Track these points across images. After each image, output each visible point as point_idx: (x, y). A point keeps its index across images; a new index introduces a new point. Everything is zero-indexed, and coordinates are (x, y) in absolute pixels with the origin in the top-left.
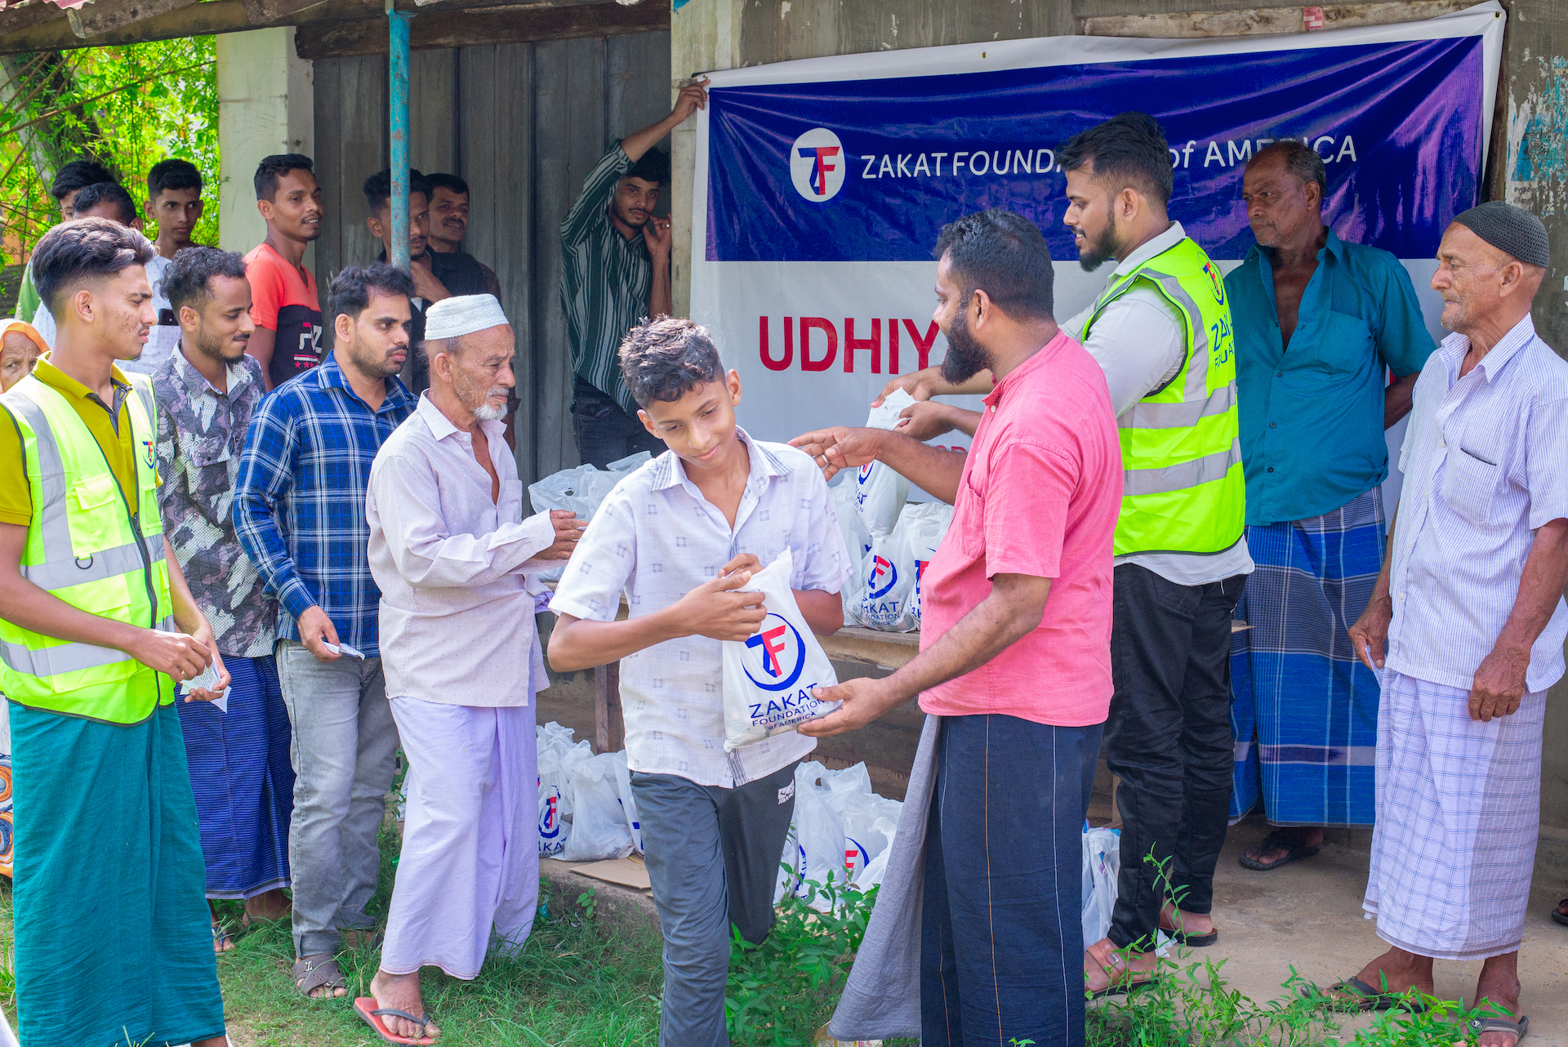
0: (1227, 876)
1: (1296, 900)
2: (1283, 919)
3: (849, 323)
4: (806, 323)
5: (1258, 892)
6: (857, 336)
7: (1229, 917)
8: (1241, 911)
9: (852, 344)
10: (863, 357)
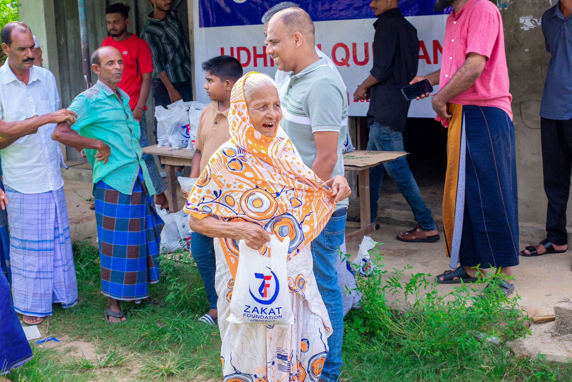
0: (404, 246)
1: (429, 254)
2: (424, 261)
3: (255, 48)
4: (239, 49)
5: (415, 252)
6: (258, 53)
7: (405, 261)
8: (409, 259)
9: (256, 56)
10: (260, 61)
